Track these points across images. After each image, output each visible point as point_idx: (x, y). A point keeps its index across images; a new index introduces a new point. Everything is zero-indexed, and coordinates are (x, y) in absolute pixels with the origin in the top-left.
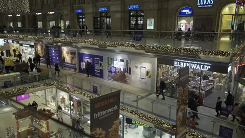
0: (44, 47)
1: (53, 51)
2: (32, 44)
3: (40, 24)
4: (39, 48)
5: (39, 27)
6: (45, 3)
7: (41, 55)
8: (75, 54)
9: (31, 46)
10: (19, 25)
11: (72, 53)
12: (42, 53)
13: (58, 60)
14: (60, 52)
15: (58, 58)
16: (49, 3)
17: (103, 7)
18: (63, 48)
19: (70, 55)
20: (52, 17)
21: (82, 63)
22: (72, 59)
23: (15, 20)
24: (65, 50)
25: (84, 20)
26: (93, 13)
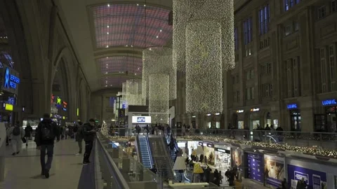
0: (242, 154)
1: (254, 160)
2: (229, 149)
3: (241, 124)
4: (236, 154)
5: (239, 127)
6: (249, 98)
7: (238, 164)
8: (282, 165)
9: (227, 152)
10: (218, 125)
11: (278, 165)
12: (239, 161)
13: (259, 173)
14: (262, 162)
15: (259, 170)
16: (253, 98)
17: (329, 100)
18: (265, 156)
19: (275, 167)
20: (256, 115)
21: (292, 181)
22: (278, 172)
23: (213, 120)
24: (269, 159)
25: (300, 118)
26: (313, 109)
